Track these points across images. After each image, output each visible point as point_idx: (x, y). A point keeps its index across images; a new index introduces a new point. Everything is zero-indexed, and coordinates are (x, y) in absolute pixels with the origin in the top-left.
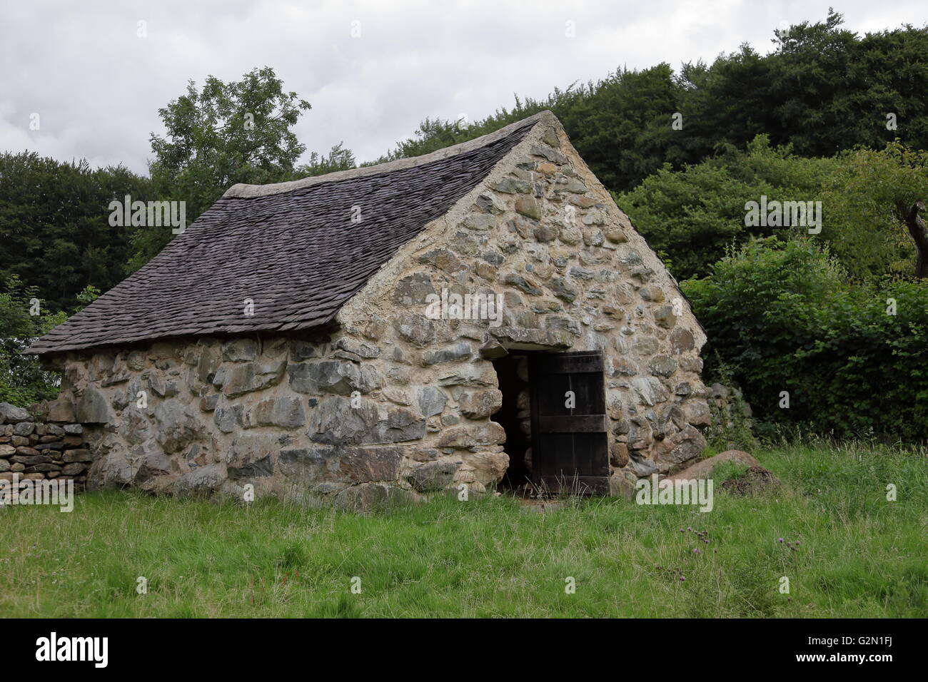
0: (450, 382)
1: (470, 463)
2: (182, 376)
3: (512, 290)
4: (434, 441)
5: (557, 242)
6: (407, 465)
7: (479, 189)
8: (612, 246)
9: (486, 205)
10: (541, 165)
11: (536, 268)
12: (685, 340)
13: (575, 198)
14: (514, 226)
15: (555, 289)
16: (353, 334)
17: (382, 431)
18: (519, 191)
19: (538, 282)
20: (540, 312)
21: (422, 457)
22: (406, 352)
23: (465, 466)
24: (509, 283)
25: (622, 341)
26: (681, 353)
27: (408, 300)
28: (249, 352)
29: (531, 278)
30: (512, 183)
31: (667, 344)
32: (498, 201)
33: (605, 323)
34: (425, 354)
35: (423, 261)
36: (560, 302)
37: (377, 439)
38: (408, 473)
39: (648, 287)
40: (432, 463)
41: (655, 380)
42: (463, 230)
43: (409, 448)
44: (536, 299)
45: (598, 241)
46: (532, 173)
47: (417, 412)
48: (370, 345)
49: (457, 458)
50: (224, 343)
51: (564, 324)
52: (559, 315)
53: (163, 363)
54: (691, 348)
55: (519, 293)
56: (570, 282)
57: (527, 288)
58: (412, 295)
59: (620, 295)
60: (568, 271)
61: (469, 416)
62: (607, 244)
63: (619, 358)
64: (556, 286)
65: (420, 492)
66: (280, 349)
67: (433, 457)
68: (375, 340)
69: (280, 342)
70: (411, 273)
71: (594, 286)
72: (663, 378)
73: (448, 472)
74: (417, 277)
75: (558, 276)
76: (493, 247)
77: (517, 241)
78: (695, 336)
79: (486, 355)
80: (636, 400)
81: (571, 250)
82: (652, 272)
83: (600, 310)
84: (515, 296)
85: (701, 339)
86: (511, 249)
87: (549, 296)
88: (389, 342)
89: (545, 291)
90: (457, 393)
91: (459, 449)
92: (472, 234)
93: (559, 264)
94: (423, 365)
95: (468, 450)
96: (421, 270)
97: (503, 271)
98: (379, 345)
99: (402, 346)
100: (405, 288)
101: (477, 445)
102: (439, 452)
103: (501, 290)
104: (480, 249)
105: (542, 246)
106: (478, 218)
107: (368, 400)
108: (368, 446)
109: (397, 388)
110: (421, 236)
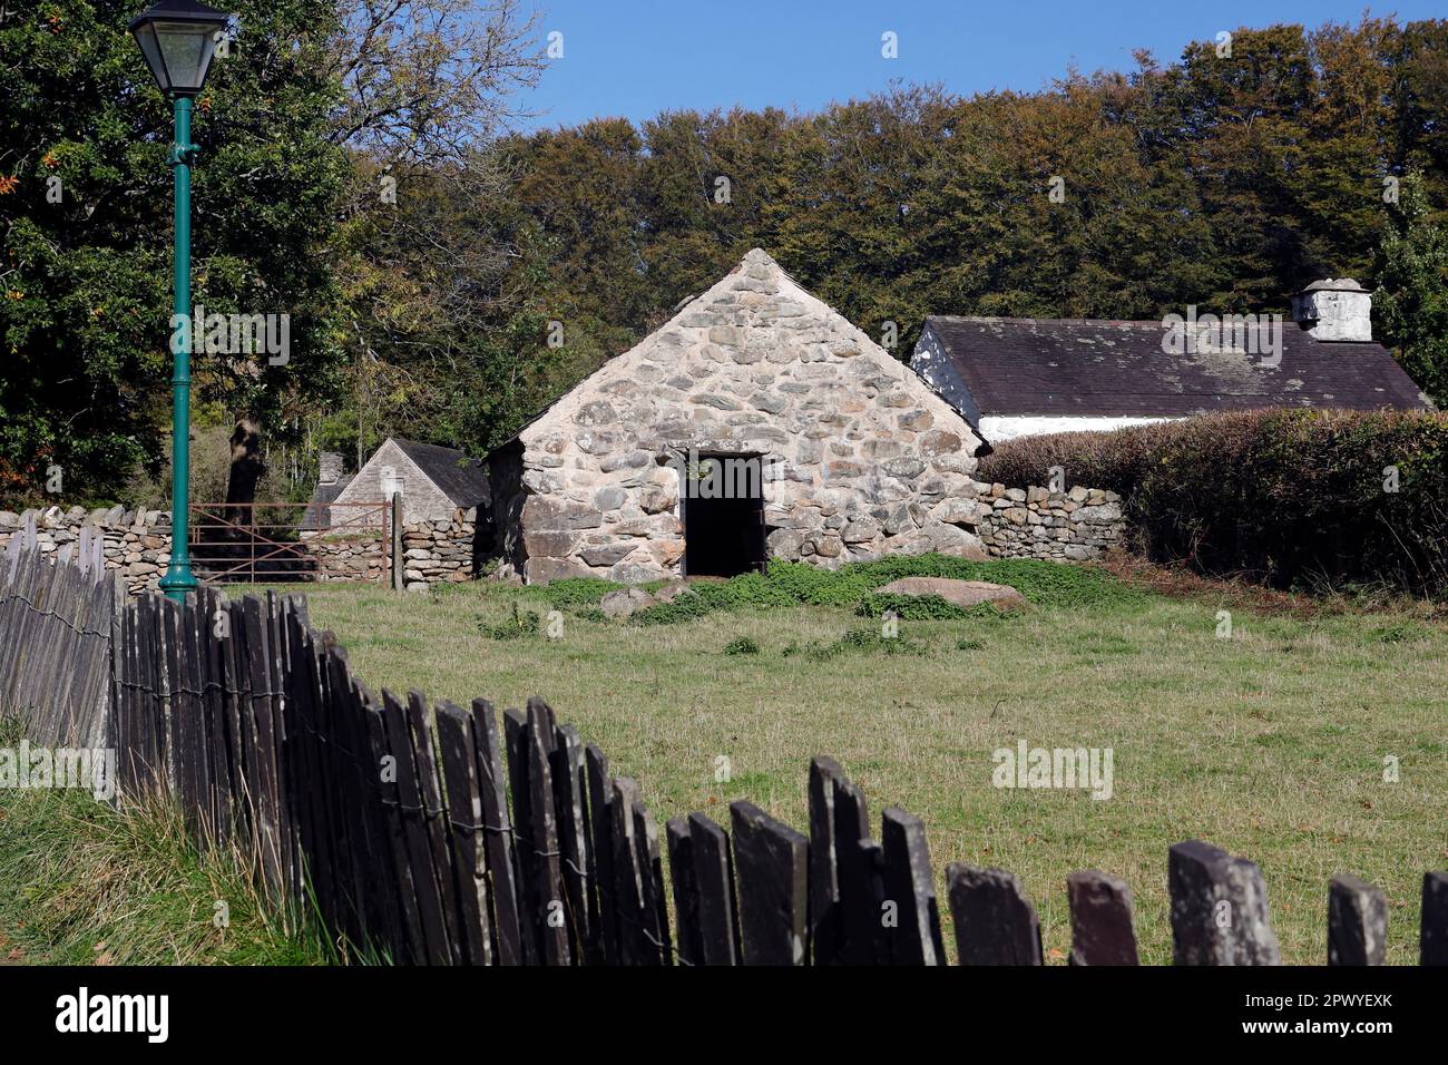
0: (629, 484)
1: (649, 547)
3: (702, 406)
4: (612, 527)
5: (764, 361)
6: (581, 546)
7: (668, 326)
8: (840, 359)
9: (674, 340)
10: (746, 295)
11: (733, 385)
12: (945, 442)
13: (791, 322)
14: (707, 354)
15: (757, 405)
16: (534, 448)
17: (560, 520)
18: (716, 324)
19: (734, 398)
20: (735, 424)
21: (594, 540)
22: (589, 460)
23: (639, 549)
24: (698, 400)
25: (844, 443)
26: (937, 455)
27: (589, 421)
29: (729, 395)
30: (707, 317)
31: (915, 446)
32: (690, 334)
33: (820, 428)
34: (604, 461)
35: (604, 390)
36: (761, 413)
37: (553, 526)
38: (579, 551)
39: (889, 392)
40: (606, 545)
41: (895, 481)
42: (648, 362)
43: (585, 534)
44: (732, 413)
45: (818, 357)
46: (733, 305)
47: (593, 506)
48: (553, 457)
49: (635, 541)
51: (765, 433)
52: (760, 426)
54: (954, 450)
55: (712, 410)
56: (774, 392)
57: (720, 404)
58: (591, 416)
59: (846, 403)
60: (774, 387)
61: (646, 510)
62: (832, 357)
63: (839, 459)
64: (760, 401)
65: (591, 566)
67: (608, 539)
68: (557, 453)
70: (591, 400)
71: (810, 396)
72: (906, 479)
73: (622, 553)
74: (598, 404)
75: (761, 392)
76: (682, 370)
77: (713, 365)
78: (961, 437)
79: (662, 461)
81: (782, 368)
82: (895, 379)
83: (816, 418)
84: (706, 412)
86: (703, 373)
87: (749, 408)
88: (571, 453)
89: (746, 405)
90: (637, 491)
91: (634, 535)
92: (658, 365)
93: (765, 381)
94: (605, 471)
95: (644, 535)
96: (602, 397)
97: (694, 392)
98: (562, 456)
99: (583, 457)
100: (586, 412)
101: (653, 533)
102: (616, 537)
103: (691, 408)
104: (666, 376)
105: (744, 366)
106: (667, 351)
107: (546, 497)
108: (543, 532)
109: (581, 489)
110: (602, 371)
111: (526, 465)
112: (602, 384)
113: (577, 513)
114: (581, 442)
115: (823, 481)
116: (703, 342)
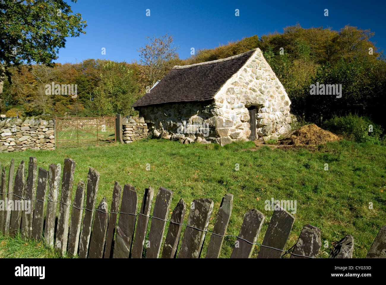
0: (238, 113)
1: (243, 132)
2: (172, 112)
3: (251, 91)
4: (235, 126)
5: (260, 79)
6: (230, 133)
7: (244, 67)
8: (272, 80)
9: (246, 71)
10: (257, 60)
11: (256, 85)
12: (287, 103)
13: (264, 69)
14: (251, 76)
15: (260, 91)
16: (218, 101)
17: (224, 124)
18: (253, 67)
19: (256, 89)
20: (257, 96)
21: (232, 131)
22: (229, 105)
23: (241, 133)
24: (250, 89)
25: (274, 103)
26: (286, 106)
27: (229, 93)
28: (190, 106)
29: (254, 88)
30: (251, 65)
31: (283, 104)
32: (248, 69)
33: (270, 99)
34: (232, 106)
35: (232, 84)
36: (261, 94)
37: (223, 126)
38: (229, 134)
39: (279, 90)
40: (234, 132)
41: (281, 113)
42: (241, 77)
43: (230, 129)
44: (256, 93)
45: (269, 79)
46: (255, 63)
47: (231, 120)
48: (221, 104)
49: (240, 131)
50: (183, 104)
51: (262, 99)
52: (261, 97)
53: (167, 109)
54: (288, 105)
55: (253, 92)
56: (263, 89)
57: (254, 90)
58: (230, 92)
59: (274, 92)
60: (262, 86)
61: (243, 121)
62: (271, 80)
63: (273, 107)
64: (260, 90)
65: (233, 139)
66: (198, 106)
68: (222, 103)
69: (198, 104)
70: (230, 87)
71: (268, 90)
73: (238, 134)
75: (260, 88)
76: (247, 80)
77: (252, 79)
79: (246, 106)
80: (277, 117)
81: (263, 81)
82: (280, 87)
83: (269, 96)
84: (252, 93)
85: (290, 103)
86: (251, 81)
87: (259, 93)
88: (225, 103)
89: (258, 91)
90: (239, 116)
91: (240, 129)
92: (242, 77)
93: (261, 85)
94: (232, 109)
95: (242, 129)
96: (233, 86)
97: (249, 86)
98: (223, 104)
99: (228, 104)
100: (228, 91)
101: (244, 128)
102: (236, 129)
103: (249, 91)
104: (244, 81)
105: (257, 80)
106: (244, 74)
107: (221, 117)
108: (221, 128)
109: (227, 115)
110: (232, 78)
111: (215, 106)
112: (232, 82)
113: (228, 122)
114: (228, 100)
115: (271, 113)
116: (251, 73)
